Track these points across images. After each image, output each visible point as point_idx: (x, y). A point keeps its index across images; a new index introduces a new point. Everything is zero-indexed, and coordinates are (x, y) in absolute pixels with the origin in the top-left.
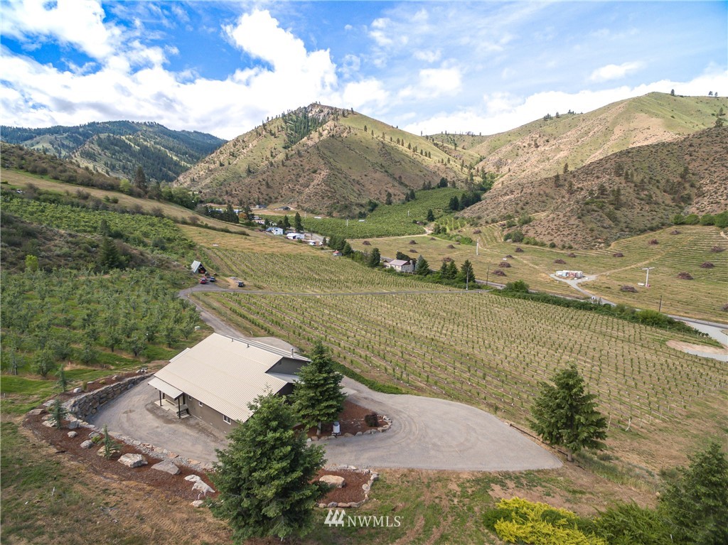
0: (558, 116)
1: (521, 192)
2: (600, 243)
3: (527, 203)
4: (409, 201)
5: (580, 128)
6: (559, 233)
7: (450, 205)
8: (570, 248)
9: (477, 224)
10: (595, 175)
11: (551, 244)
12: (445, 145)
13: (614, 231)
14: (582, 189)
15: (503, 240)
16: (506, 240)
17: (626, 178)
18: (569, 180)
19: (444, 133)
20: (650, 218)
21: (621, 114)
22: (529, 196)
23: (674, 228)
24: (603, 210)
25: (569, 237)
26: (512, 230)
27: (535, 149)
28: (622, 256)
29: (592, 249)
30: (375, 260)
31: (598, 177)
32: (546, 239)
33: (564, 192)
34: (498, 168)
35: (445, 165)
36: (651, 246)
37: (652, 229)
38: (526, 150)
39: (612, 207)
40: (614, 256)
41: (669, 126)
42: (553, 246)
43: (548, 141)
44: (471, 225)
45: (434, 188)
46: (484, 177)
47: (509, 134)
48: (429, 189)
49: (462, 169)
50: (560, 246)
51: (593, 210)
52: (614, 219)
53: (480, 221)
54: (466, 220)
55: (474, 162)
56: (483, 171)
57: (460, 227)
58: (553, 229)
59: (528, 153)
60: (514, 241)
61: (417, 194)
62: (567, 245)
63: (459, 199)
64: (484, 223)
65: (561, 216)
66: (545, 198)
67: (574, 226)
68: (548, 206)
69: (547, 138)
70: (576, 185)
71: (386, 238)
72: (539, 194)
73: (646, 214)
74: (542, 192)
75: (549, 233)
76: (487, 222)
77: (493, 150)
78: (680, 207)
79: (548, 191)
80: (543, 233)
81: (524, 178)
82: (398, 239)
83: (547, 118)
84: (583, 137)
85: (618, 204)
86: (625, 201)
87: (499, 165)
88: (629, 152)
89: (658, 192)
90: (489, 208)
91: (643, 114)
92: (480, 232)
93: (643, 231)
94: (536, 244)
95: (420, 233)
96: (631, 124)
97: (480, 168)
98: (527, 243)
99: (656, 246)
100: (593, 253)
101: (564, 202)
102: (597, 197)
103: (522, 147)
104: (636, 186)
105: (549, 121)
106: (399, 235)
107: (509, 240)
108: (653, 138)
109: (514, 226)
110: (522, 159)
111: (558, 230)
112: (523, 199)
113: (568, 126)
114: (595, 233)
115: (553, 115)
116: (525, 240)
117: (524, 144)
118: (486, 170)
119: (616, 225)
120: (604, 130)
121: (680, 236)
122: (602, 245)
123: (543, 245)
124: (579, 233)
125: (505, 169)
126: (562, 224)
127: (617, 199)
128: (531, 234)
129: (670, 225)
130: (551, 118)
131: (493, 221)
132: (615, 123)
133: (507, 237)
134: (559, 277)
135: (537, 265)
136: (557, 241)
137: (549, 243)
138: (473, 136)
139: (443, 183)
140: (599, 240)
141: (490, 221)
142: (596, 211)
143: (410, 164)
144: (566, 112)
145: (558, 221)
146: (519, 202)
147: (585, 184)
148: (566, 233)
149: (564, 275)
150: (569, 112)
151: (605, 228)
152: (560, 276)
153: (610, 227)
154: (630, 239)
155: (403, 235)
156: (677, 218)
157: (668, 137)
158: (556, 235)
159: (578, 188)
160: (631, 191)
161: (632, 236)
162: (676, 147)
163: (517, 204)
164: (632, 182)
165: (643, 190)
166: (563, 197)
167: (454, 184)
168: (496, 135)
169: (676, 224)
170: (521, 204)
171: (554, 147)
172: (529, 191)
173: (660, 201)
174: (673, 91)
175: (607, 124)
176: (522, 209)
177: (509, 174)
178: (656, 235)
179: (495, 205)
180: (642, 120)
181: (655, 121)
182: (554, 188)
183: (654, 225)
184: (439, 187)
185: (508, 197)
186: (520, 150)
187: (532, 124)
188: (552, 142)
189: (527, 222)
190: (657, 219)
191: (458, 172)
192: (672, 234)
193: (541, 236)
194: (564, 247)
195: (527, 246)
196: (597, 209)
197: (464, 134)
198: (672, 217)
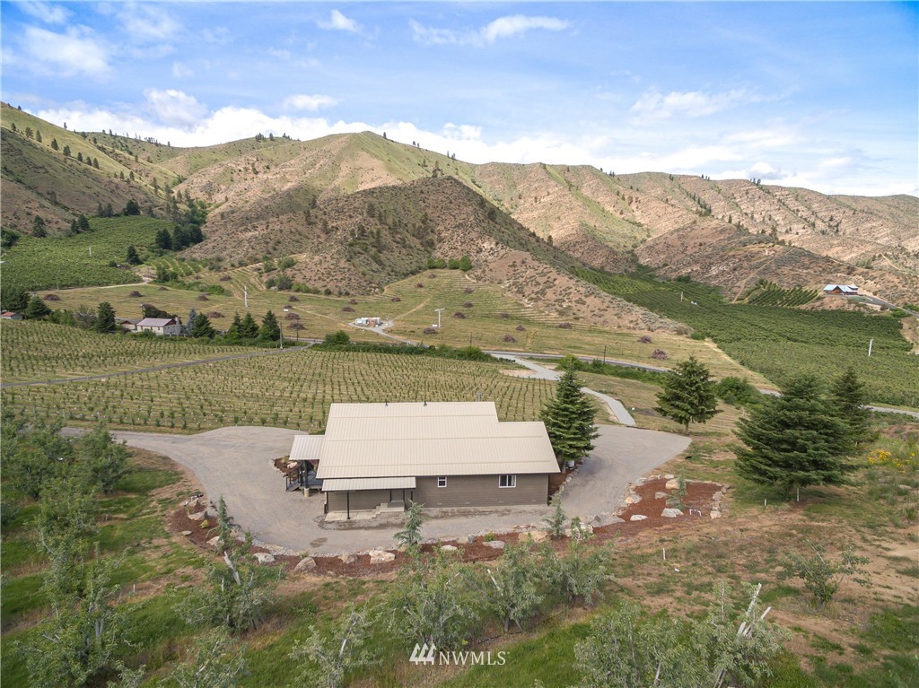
0: (271, 137)
1: (267, 228)
2: (375, 288)
3: (279, 243)
4: (78, 232)
5: (304, 158)
6: (331, 278)
7: (158, 241)
8: (347, 294)
9: (219, 268)
10: (347, 214)
11: (326, 291)
12: (117, 151)
13: (383, 275)
14: (337, 229)
15: (265, 288)
16: (269, 287)
17: (380, 220)
18: (320, 217)
19: (107, 132)
20: (408, 262)
21: (344, 149)
22: (279, 234)
23: (429, 272)
24: (367, 252)
25: (344, 282)
26: (274, 275)
27: (254, 176)
28: (399, 300)
29: (368, 294)
30: (106, 322)
31: (351, 217)
32: (319, 285)
33: (318, 231)
34: (210, 195)
35: (128, 181)
36: (419, 290)
37: (413, 273)
38: (242, 175)
39: (374, 250)
40: (393, 300)
41: (391, 170)
42: (328, 293)
43: (268, 168)
44: (211, 269)
45: (117, 215)
46: (191, 206)
47: (213, 150)
48: (110, 215)
49: (156, 191)
50: (336, 293)
51: (359, 253)
52: (379, 262)
53: (221, 264)
54: (200, 262)
55: (170, 184)
56: (188, 198)
57: (194, 272)
58: (323, 274)
59: (246, 180)
60: (281, 289)
61: (92, 222)
62: (344, 292)
63: (171, 233)
64: (228, 266)
65: (329, 258)
66: (298, 237)
67: (346, 270)
68: (304, 247)
69: (266, 164)
70: (331, 225)
71: (79, 290)
72: (291, 232)
73: (404, 257)
74: (294, 230)
75: (320, 278)
76: (233, 266)
77: (195, 169)
78: (428, 252)
79: (300, 228)
80: (313, 278)
81: (251, 210)
82: (104, 291)
83: (259, 138)
84: (310, 169)
85: (380, 248)
86: (384, 244)
87: (209, 189)
88: (373, 192)
89: (409, 236)
90: (228, 246)
91: (365, 153)
92: (229, 278)
93: (406, 275)
94: (308, 291)
95: (134, 281)
96: (357, 163)
97: (182, 192)
98: (298, 291)
99: (422, 290)
100: (371, 299)
101: (321, 243)
102: (359, 239)
103: (237, 171)
104: (390, 228)
105: (262, 143)
106: (100, 285)
107: (273, 288)
108: (379, 180)
109: (273, 270)
110: (242, 186)
111: (329, 274)
112: (272, 236)
113: (289, 153)
114: (368, 277)
115: (267, 136)
116: (295, 287)
117: (239, 168)
118: (192, 197)
119: (383, 268)
120: (330, 163)
121: (436, 279)
122: (377, 290)
123: (317, 292)
124: (352, 277)
125: (219, 197)
126: (332, 267)
127: (378, 241)
128: (299, 279)
129: (425, 269)
130: (264, 139)
131: (241, 264)
132: (340, 158)
133: (270, 284)
134: (359, 325)
135: (325, 314)
136: (331, 286)
137: (323, 290)
138: (157, 144)
139: (132, 209)
140: (373, 285)
141: (237, 264)
142: (362, 254)
143: (63, 174)
144: (281, 135)
145: (327, 264)
146: (268, 240)
147: (339, 223)
148: (339, 277)
149: (364, 323)
150: (284, 136)
151: (374, 272)
152: (361, 325)
153: (378, 271)
154: (398, 283)
155: (107, 284)
156: (430, 262)
157: (392, 181)
158: (328, 280)
159: (333, 227)
160: (387, 233)
161: (398, 280)
162: (410, 192)
163: (267, 243)
164: (386, 224)
165: (397, 233)
166: (318, 237)
167: (150, 212)
168: (193, 148)
169: (430, 268)
170: (272, 244)
171: (278, 176)
172: (277, 228)
173: (413, 245)
174: (385, 134)
175: (333, 158)
176: (275, 249)
177: (227, 204)
178: (419, 278)
179: (235, 244)
180: (364, 160)
181: (376, 163)
182: (306, 225)
183: (414, 268)
184: (126, 214)
185: (251, 234)
186: (235, 174)
187: (240, 142)
188: (273, 169)
189: (290, 264)
190: (414, 263)
191: (150, 195)
192: (430, 277)
193: (312, 282)
194: (340, 294)
195: (299, 294)
196: (362, 251)
197: (143, 139)
198: (425, 261)
